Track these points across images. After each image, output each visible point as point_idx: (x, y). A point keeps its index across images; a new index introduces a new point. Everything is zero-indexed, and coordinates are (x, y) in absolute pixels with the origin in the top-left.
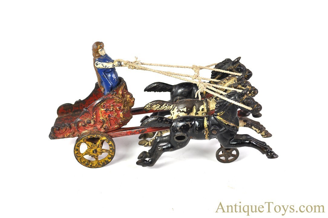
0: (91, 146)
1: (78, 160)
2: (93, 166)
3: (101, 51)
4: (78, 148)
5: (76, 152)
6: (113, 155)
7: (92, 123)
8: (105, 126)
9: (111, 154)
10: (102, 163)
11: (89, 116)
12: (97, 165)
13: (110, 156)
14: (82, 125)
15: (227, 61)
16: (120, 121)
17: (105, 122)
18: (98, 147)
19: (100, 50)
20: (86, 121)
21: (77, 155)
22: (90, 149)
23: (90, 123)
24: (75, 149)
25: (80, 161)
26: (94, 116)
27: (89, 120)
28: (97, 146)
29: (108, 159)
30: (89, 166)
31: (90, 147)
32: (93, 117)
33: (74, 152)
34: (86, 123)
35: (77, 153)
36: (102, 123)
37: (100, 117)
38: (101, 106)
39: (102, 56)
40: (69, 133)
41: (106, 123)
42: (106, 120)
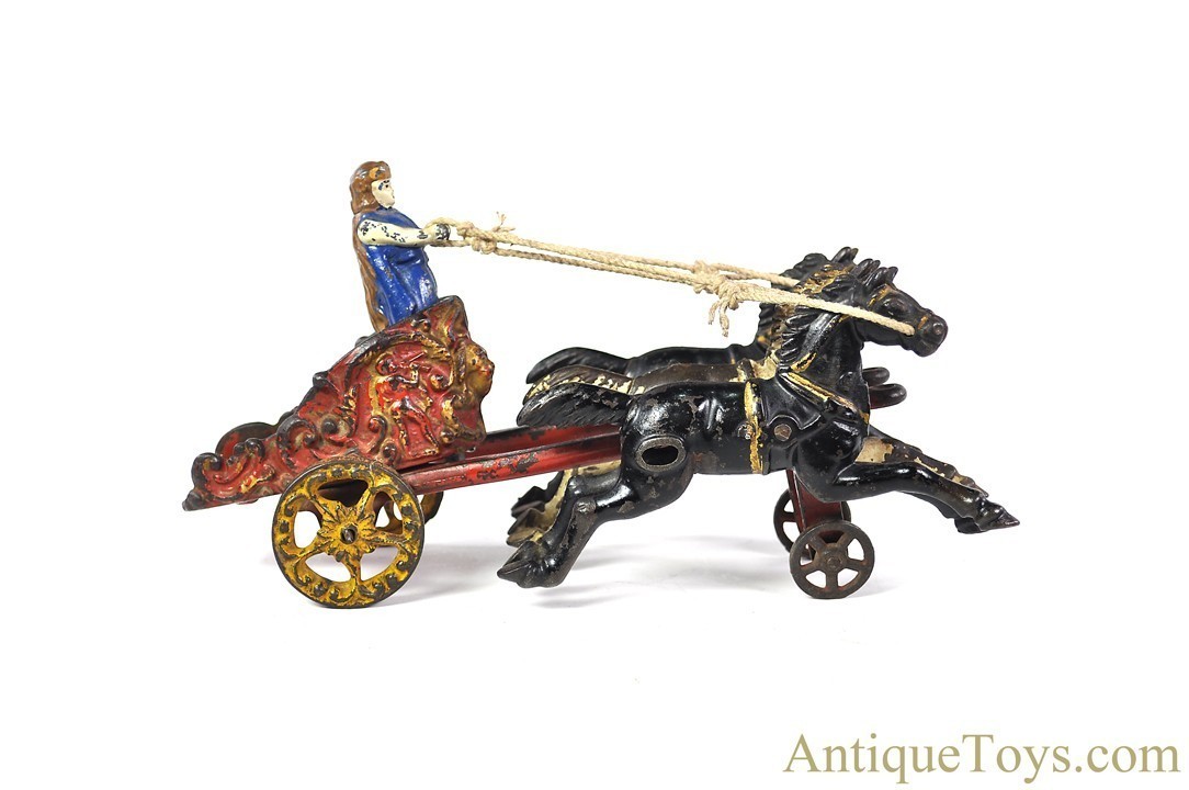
0: (335, 514)
1: (287, 571)
2: (339, 597)
3: (380, 188)
4: (287, 520)
5: (280, 537)
6: (415, 552)
7: (343, 431)
8: (390, 445)
9: (407, 546)
10: (374, 585)
11: (330, 403)
12: (357, 594)
13: (405, 559)
14: (305, 439)
15: (812, 263)
16: (443, 434)
17: (390, 429)
18: (362, 517)
19: (376, 184)
20: (319, 424)
21: (284, 547)
22: (331, 526)
23: (335, 431)
24: (275, 522)
25: (292, 577)
26: (351, 403)
27: (331, 420)
28: (358, 513)
29: (396, 571)
30: (328, 600)
31: (331, 515)
32: (347, 404)
33: (274, 535)
34: (320, 431)
35: (285, 542)
36: (379, 434)
37: (371, 408)
38: (378, 365)
39: (382, 208)
40: (257, 477)
41: (392, 435)
42: (393, 423)
